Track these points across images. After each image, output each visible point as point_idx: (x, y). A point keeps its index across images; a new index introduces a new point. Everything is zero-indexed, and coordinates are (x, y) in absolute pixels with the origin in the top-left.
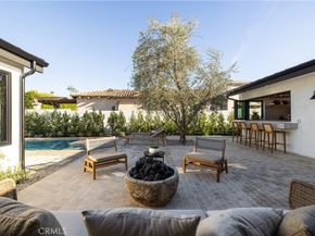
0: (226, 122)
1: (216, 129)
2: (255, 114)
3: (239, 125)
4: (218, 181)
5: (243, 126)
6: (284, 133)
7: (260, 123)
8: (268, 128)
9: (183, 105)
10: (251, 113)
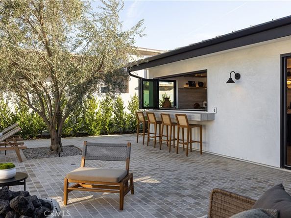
0: (127, 111)
1: (111, 125)
2: (167, 99)
3: (146, 117)
4: (122, 208)
5: (151, 118)
6: (200, 126)
7: (173, 113)
8: (182, 121)
9: (56, 84)
10: (161, 98)
